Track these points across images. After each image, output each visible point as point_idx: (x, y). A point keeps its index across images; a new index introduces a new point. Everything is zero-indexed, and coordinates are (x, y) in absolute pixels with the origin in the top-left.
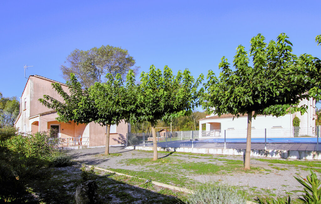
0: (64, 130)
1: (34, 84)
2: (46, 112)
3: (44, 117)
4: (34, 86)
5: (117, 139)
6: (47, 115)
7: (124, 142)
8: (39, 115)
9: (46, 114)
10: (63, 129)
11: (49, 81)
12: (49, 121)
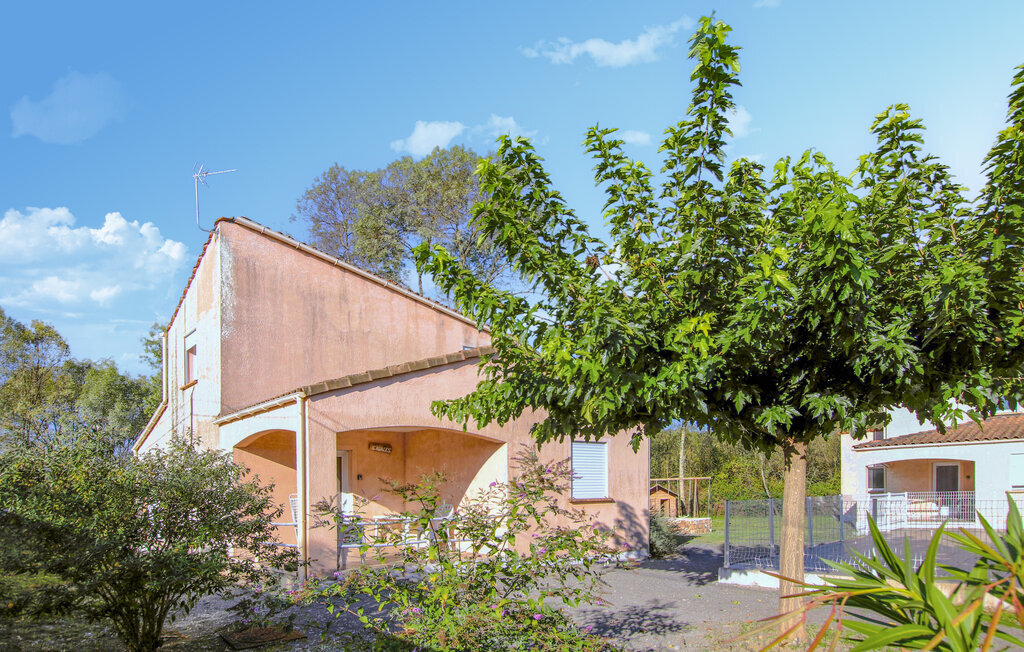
0: (367, 479)
1: (236, 260)
2: (331, 383)
3: (321, 404)
4: (236, 269)
5: (611, 525)
6: (333, 398)
7: (635, 539)
8: (298, 396)
9: (331, 392)
10: (359, 477)
11: (294, 247)
12: (342, 429)
